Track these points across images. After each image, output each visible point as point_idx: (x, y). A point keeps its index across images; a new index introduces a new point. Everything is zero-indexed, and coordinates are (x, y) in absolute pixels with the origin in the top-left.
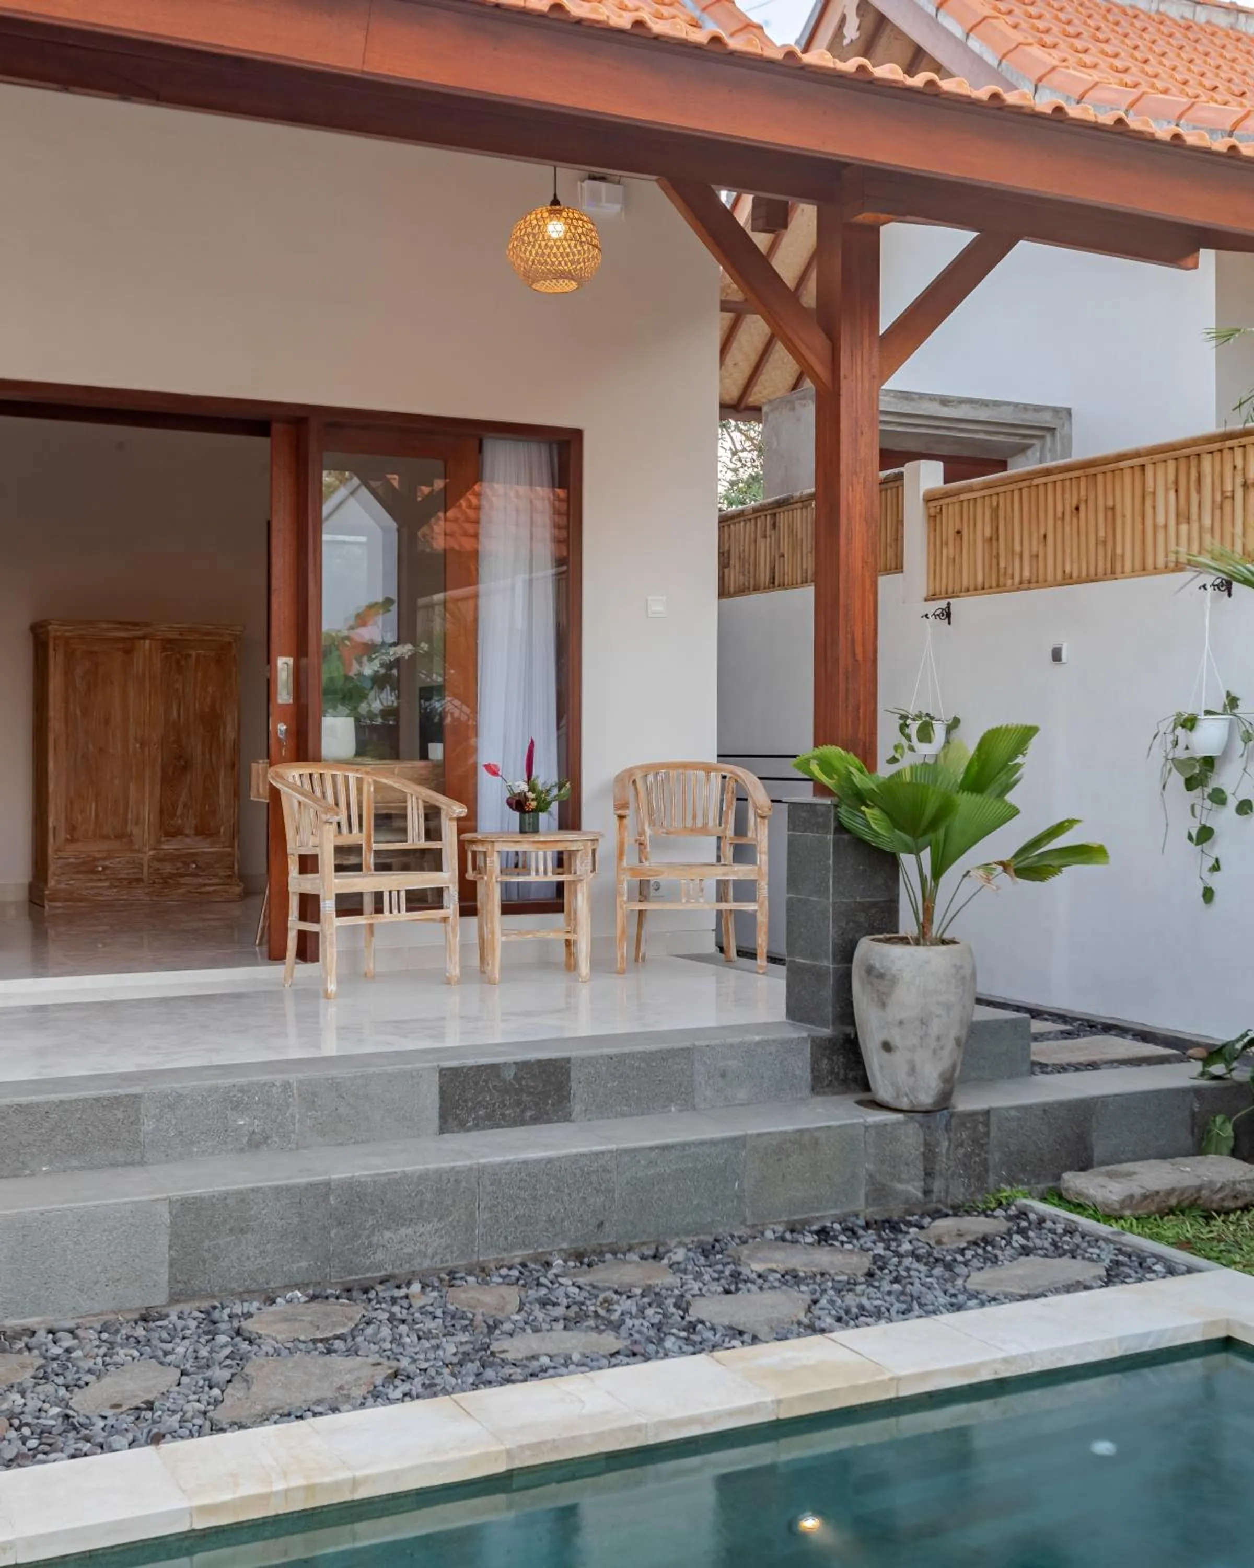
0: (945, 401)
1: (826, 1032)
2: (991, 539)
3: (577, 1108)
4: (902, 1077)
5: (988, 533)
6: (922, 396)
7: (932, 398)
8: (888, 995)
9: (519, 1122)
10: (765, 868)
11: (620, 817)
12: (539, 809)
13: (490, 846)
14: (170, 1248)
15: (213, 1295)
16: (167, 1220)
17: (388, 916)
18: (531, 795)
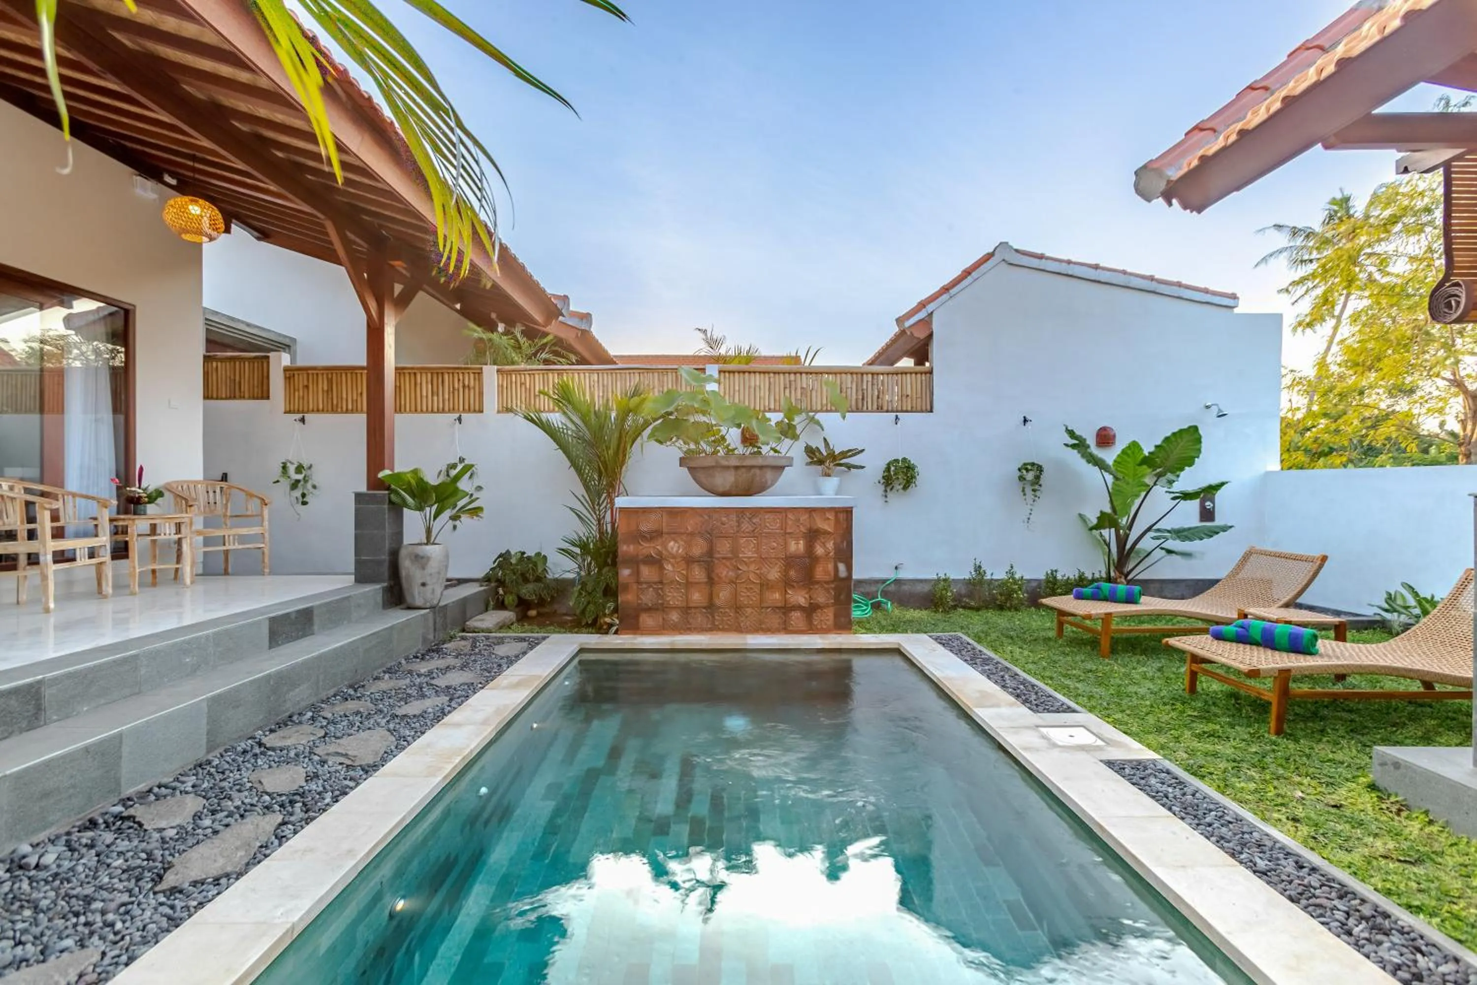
0: (248, 325)
1: (385, 584)
2: (328, 391)
3: (316, 627)
4: (429, 595)
5: (326, 388)
6: (239, 321)
7: (243, 322)
8: (426, 564)
9: (298, 638)
10: (267, 527)
11: (191, 506)
12: (149, 502)
13: (131, 522)
14: (208, 723)
15: (225, 744)
16: (206, 710)
17: (79, 563)
18: (145, 495)
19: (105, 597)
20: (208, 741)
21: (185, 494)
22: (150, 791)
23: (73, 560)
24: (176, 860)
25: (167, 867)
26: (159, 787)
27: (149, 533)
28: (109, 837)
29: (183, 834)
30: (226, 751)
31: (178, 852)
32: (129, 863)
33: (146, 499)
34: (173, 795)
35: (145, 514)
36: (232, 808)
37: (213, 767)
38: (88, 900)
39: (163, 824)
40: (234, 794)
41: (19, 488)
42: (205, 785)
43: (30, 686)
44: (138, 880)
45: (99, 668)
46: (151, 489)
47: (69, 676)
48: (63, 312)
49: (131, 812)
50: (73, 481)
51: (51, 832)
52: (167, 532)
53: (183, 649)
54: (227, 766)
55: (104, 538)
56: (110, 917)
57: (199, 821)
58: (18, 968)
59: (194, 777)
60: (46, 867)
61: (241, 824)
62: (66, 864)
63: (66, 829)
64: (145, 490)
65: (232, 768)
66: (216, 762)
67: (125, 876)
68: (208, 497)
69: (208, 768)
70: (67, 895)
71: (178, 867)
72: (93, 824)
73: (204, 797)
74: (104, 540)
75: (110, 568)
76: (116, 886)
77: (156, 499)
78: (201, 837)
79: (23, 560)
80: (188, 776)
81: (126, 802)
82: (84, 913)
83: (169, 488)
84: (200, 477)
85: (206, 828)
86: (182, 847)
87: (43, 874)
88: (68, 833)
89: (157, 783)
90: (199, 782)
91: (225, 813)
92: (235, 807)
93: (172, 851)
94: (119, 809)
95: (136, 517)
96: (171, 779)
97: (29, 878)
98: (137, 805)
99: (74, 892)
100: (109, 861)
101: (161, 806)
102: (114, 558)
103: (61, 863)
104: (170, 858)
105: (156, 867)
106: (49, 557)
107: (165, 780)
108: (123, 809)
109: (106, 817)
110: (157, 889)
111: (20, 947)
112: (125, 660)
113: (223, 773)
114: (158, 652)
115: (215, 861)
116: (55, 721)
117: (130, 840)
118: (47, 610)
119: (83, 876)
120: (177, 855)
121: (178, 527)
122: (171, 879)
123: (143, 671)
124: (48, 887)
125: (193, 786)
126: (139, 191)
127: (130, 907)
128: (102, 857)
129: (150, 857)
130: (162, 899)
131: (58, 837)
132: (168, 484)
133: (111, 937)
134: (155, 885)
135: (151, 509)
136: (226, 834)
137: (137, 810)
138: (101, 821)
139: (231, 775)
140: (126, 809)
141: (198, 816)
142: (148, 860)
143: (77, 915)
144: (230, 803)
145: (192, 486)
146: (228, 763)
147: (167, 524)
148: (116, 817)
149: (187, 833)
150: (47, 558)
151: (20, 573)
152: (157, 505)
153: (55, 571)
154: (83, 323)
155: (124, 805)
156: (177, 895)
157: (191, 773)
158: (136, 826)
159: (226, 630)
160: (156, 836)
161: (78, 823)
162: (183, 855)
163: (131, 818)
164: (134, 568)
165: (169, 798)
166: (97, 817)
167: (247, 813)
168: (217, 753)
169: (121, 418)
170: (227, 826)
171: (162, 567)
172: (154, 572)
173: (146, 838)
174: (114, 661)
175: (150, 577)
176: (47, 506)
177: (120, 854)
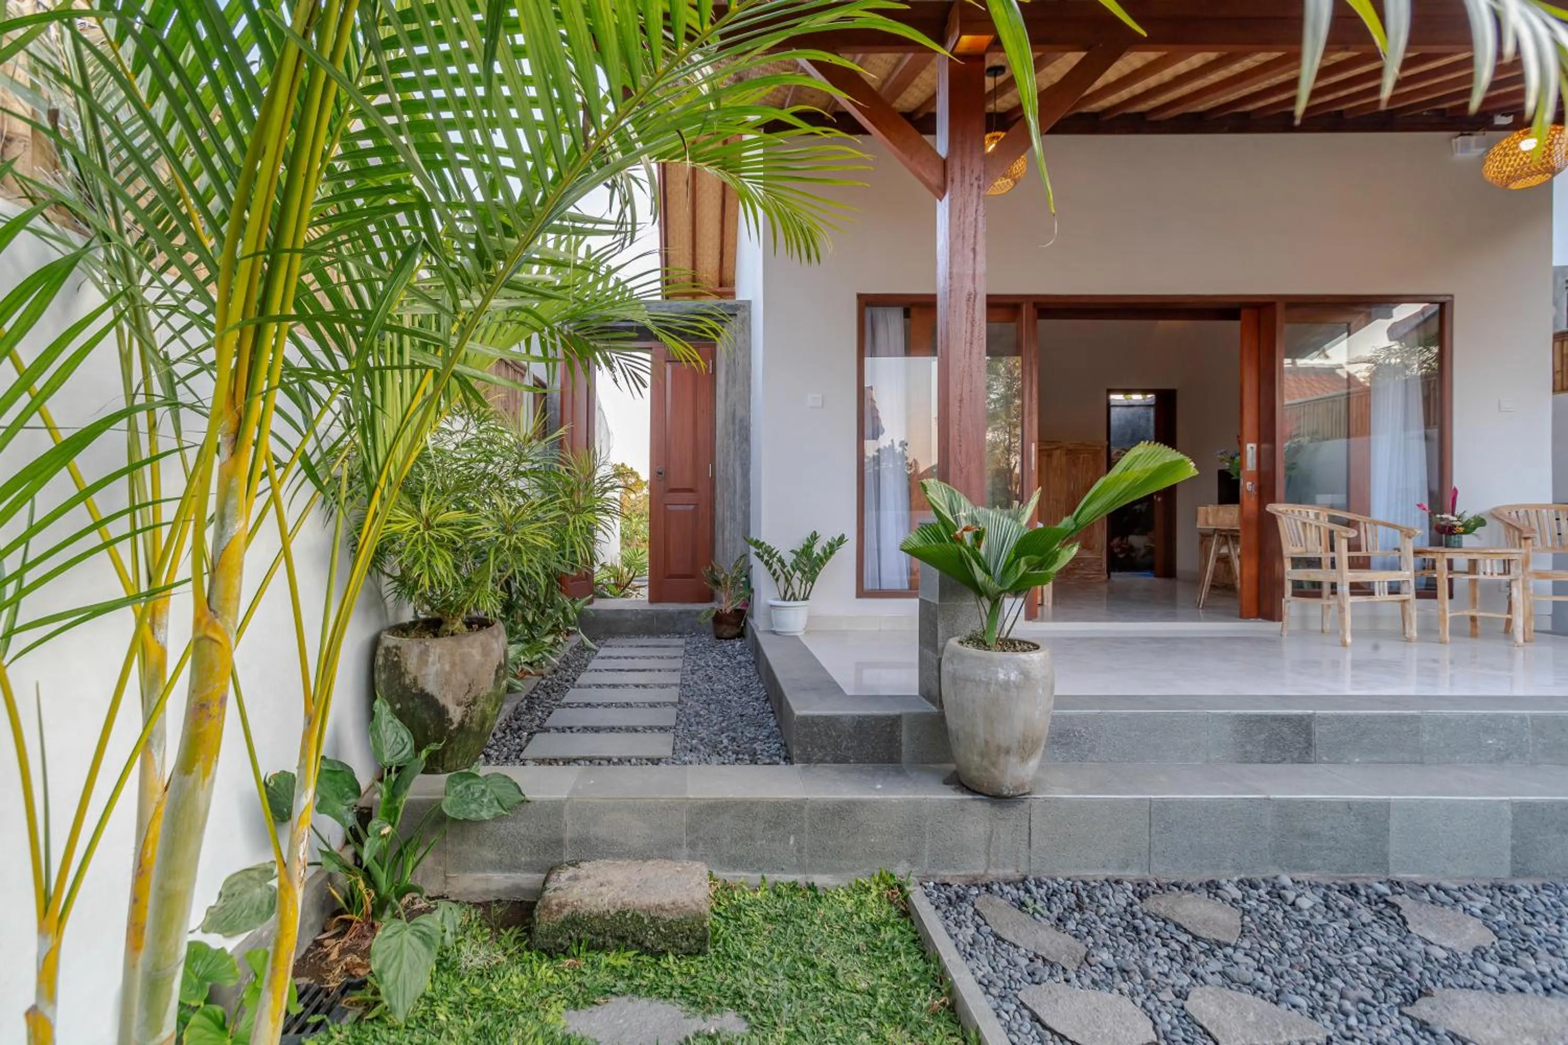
11: (1526, 539)
12: (1465, 533)
13: (1440, 556)
14: (1512, 837)
15: (1543, 876)
16: (1510, 816)
17: (1377, 598)
18: (1459, 523)
19: (1408, 640)
20: (1514, 861)
21: (1522, 523)
22: (1425, 887)
23: (1372, 594)
24: (1437, 990)
25: (1424, 993)
26: (1438, 888)
27: (1466, 569)
28: (1366, 915)
29: (1453, 964)
30: (1544, 887)
31: (1443, 983)
32: (1381, 958)
33: (1462, 529)
34: (1453, 907)
35: (1460, 547)
36: (1534, 971)
37: (1519, 900)
38: (1330, 971)
39: (1431, 936)
40: (1542, 953)
41: (1324, 517)
42: (1501, 917)
43: (1301, 718)
44: (1388, 984)
45: (1373, 719)
46: (1468, 516)
47: (1340, 718)
48: (1385, 324)
49: (1397, 900)
50: (1380, 508)
51: (1313, 876)
52: (1490, 570)
53: (1487, 726)
54: (1541, 908)
55: (1408, 573)
56: (1347, 1005)
57: (1480, 961)
58: (1255, 993)
59: (1489, 901)
60: (1300, 910)
61: (1542, 1001)
62: (1319, 919)
63: (1329, 882)
64: (1460, 518)
65: (1549, 916)
66: (1525, 894)
67: (1373, 970)
68: (1559, 525)
69: (1511, 897)
70: (1312, 951)
71: (1436, 1001)
72: (1353, 891)
73: (1495, 933)
74: (1407, 575)
75: (1416, 607)
76: (1362, 975)
77: (1474, 529)
78: (1478, 982)
79: (1326, 589)
80: (1480, 894)
81: (1394, 884)
82: (1323, 982)
83: (1496, 515)
84: (1547, 497)
85: (1488, 975)
86: (1449, 980)
87: (1295, 915)
88: (1328, 887)
89: (1436, 882)
90: (1492, 909)
91: (1523, 973)
92: (1540, 972)
93: (1435, 977)
94: (1384, 889)
95: (1447, 550)
96: (1455, 887)
97: (1285, 912)
98: (1405, 896)
99: (1320, 953)
100: (1361, 942)
101: (1433, 913)
102: (1419, 595)
103: (1316, 914)
104: (1430, 984)
105: (1411, 984)
106: (1346, 589)
107: (1445, 884)
108: (1389, 892)
109: (1370, 890)
110: (1405, 1010)
111: (1261, 974)
112: (1401, 719)
113: (1533, 915)
114: (1447, 720)
115: (1488, 1027)
116: (1324, 762)
117: (1388, 932)
118: (1344, 644)
119: (1332, 941)
120: (1439, 985)
121: (1507, 564)
122: (1422, 1009)
123: (1426, 738)
124: (1297, 931)
125: (1483, 911)
126: (1459, 156)
127: (1370, 1009)
128: (1355, 933)
129: (1405, 966)
130: (1408, 1027)
131: (1318, 885)
132: (1496, 509)
133: (1343, 1027)
134: (1406, 1003)
135: (1467, 540)
136: (1512, 998)
137: (1405, 902)
138: (1362, 892)
139: (1545, 923)
140: (1394, 893)
141: (1479, 952)
142: (1403, 969)
143: (1316, 978)
144: (1531, 961)
145: (1532, 512)
146: (1545, 905)
147: (1488, 562)
148: (1380, 897)
149: (1460, 965)
150: (1344, 589)
151: (1324, 602)
152: (1476, 535)
153: (1352, 604)
154: (1407, 330)
155: (1391, 888)
156: (1427, 1035)
157: (1485, 892)
158: (1399, 919)
159: (1556, 717)
160: (1420, 945)
161: (1340, 882)
162: (1447, 990)
163: (1393, 906)
164: (1444, 611)
165: (1447, 908)
166: (1359, 886)
167: (1555, 991)
168: (1530, 882)
169: (1435, 432)
170: (1521, 990)
171: (1482, 614)
172: (1473, 619)
173: (1408, 941)
174: (1390, 716)
175: (1468, 626)
176: (1344, 534)
177: (1374, 941)
